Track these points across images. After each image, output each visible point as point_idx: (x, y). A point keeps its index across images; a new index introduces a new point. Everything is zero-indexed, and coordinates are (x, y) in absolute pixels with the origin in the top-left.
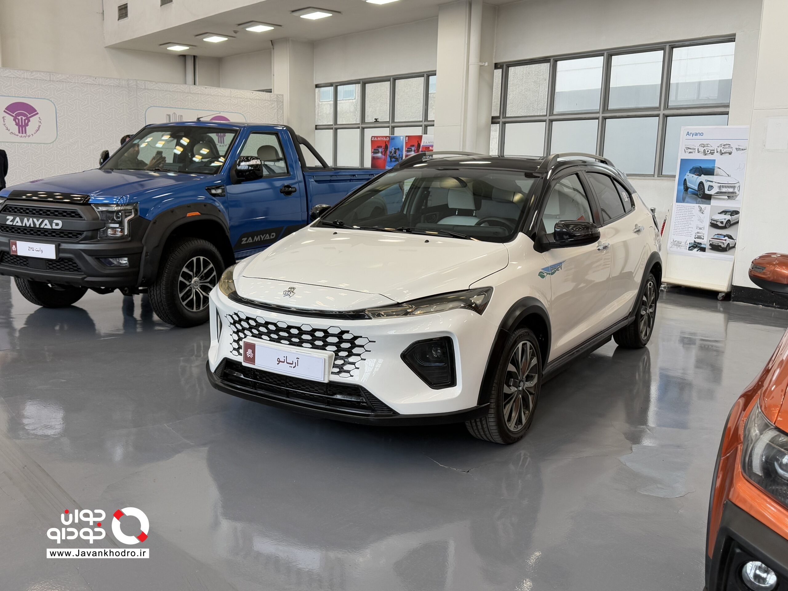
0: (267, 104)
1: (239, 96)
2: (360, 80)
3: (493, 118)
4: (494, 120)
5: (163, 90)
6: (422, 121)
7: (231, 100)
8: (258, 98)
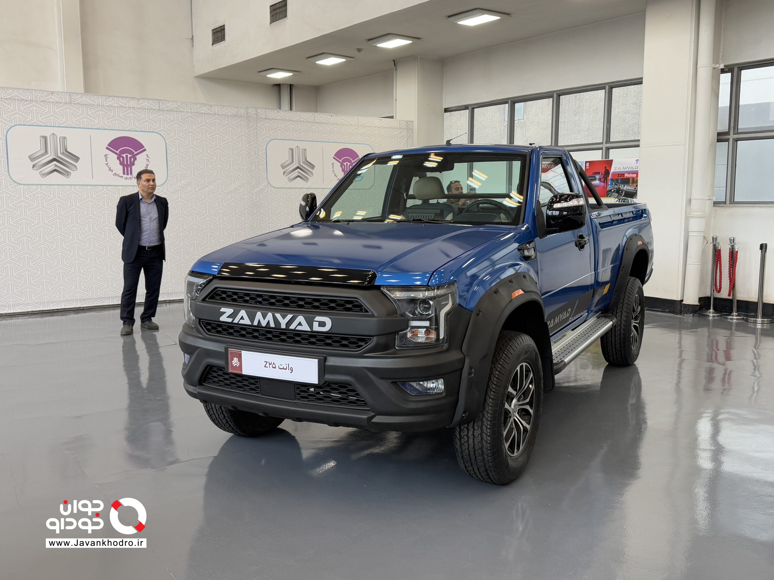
0: (396, 133)
1: (367, 124)
2: (508, 99)
3: (719, 134)
4: (721, 137)
5: (286, 120)
6: (602, 143)
7: (358, 129)
8: (386, 126)
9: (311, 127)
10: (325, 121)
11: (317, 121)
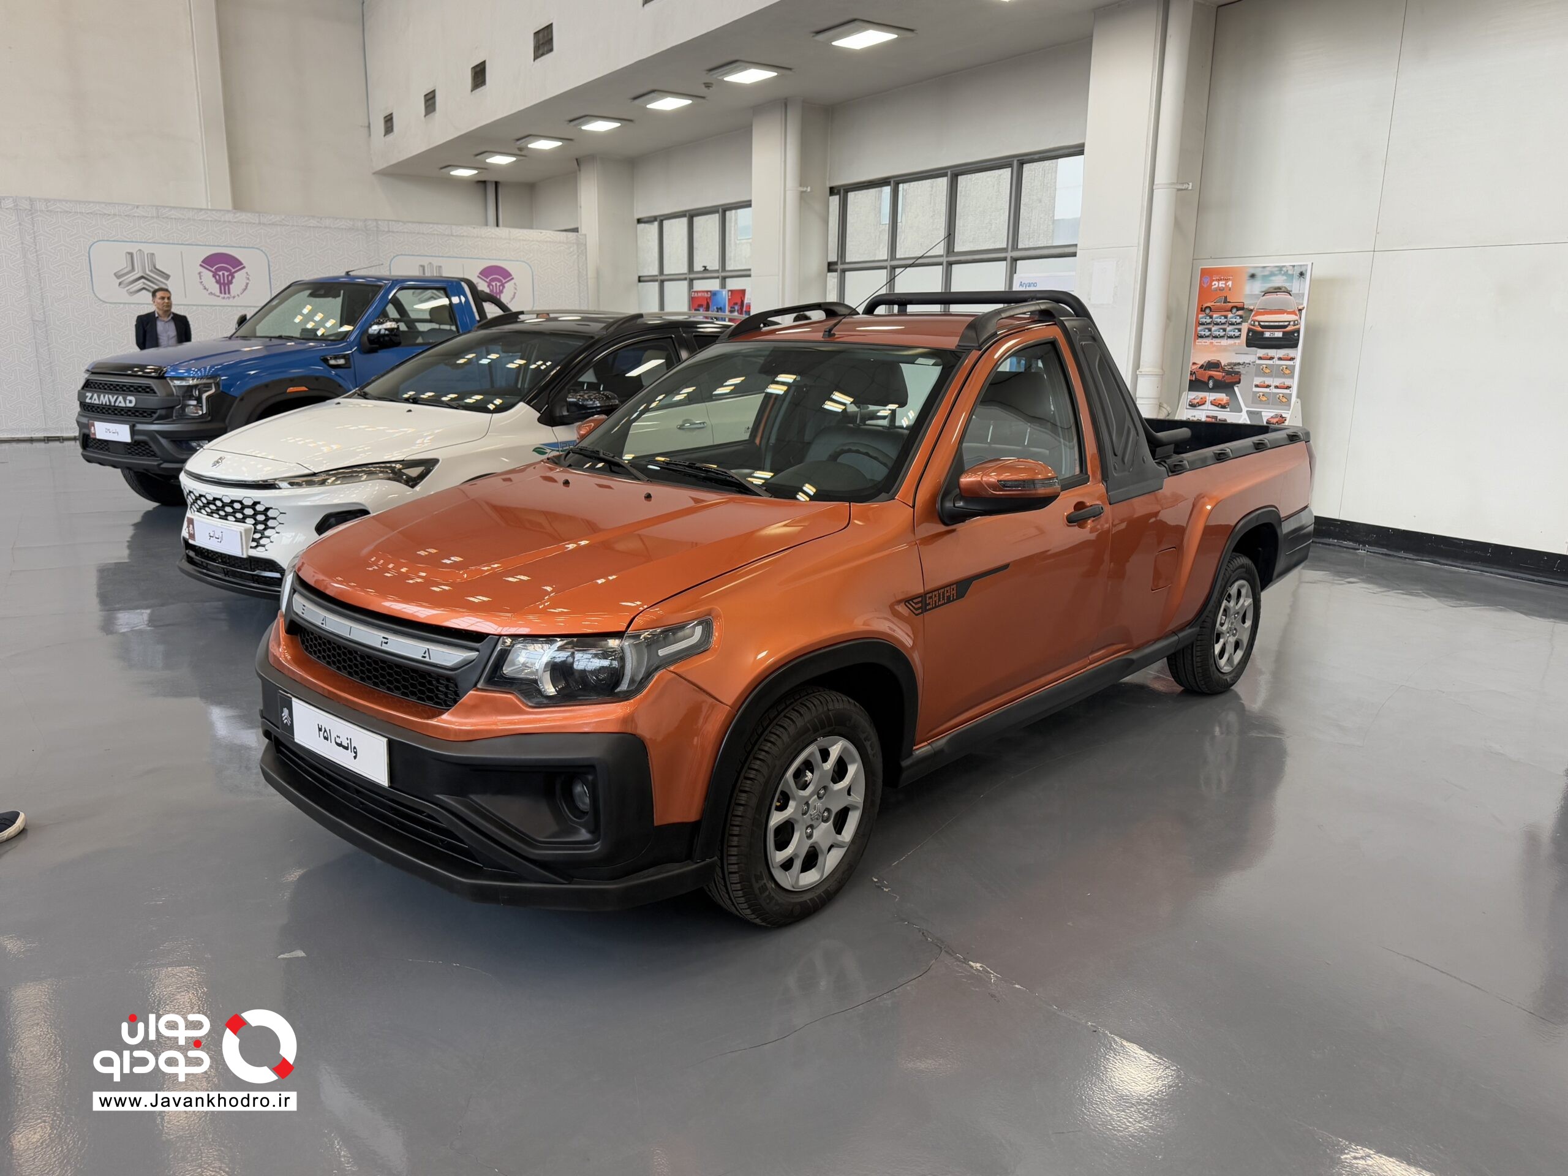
0: (562, 248)
1: (521, 238)
5: (414, 233)
7: (509, 243)
8: (549, 239)
9: (448, 240)
10: (465, 234)
11: (455, 234)
